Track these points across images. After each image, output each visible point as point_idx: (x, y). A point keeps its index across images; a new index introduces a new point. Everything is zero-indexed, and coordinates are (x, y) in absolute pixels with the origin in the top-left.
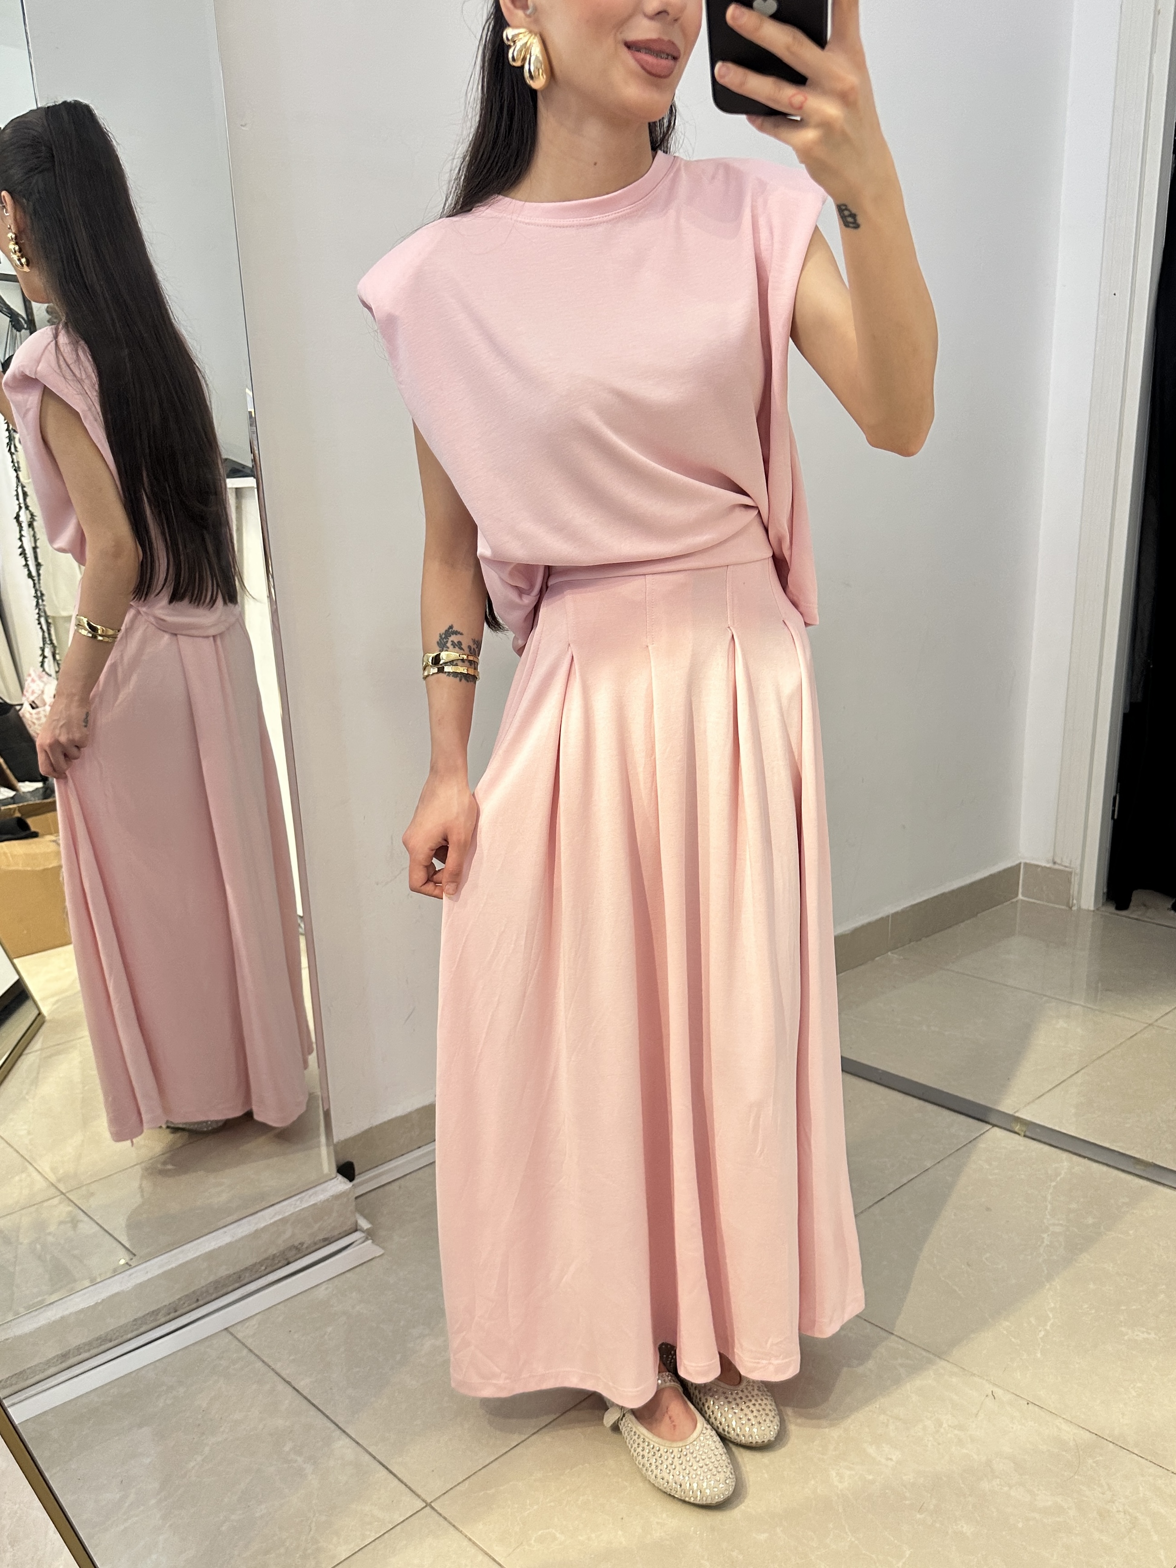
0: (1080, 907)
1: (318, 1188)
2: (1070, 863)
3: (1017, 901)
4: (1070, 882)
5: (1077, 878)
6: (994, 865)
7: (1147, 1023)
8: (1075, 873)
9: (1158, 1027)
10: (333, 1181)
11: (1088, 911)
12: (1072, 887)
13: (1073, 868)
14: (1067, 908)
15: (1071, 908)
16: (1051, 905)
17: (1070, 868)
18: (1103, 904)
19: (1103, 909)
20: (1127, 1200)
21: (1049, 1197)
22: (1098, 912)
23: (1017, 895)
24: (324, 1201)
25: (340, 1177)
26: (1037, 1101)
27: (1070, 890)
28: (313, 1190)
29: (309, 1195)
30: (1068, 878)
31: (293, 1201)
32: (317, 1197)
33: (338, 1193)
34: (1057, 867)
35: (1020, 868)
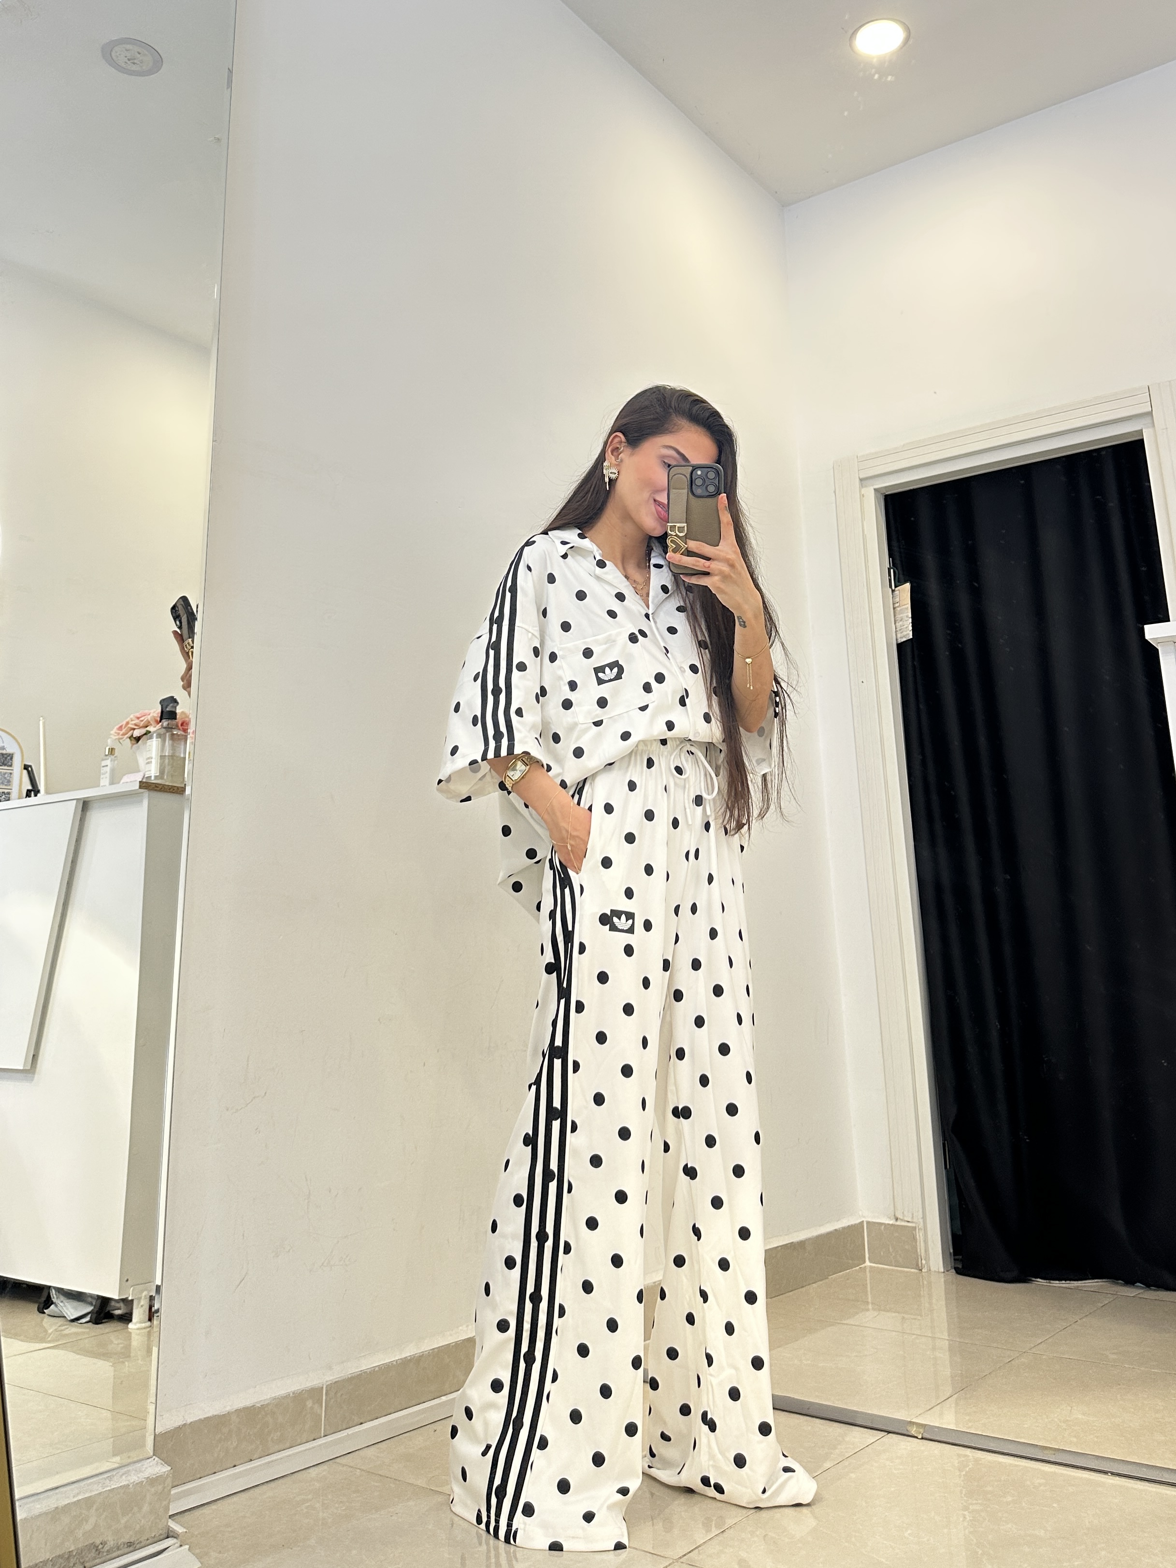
0: (929, 1270)
1: (130, 1468)
2: (913, 1217)
3: (865, 1267)
4: (914, 1239)
5: (922, 1234)
6: (838, 1220)
7: (1021, 1352)
8: (921, 1230)
10: (150, 1460)
11: (938, 1272)
12: (918, 1243)
13: (916, 1223)
14: (916, 1271)
15: (921, 1270)
16: (902, 1269)
17: (912, 1222)
22: (946, 1272)
23: (864, 1262)
24: (137, 1484)
25: (157, 1459)
27: (917, 1250)
28: (125, 1469)
29: (120, 1474)
30: (913, 1234)
31: (102, 1479)
32: (129, 1478)
33: (154, 1476)
34: (898, 1223)
35: (863, 1226)
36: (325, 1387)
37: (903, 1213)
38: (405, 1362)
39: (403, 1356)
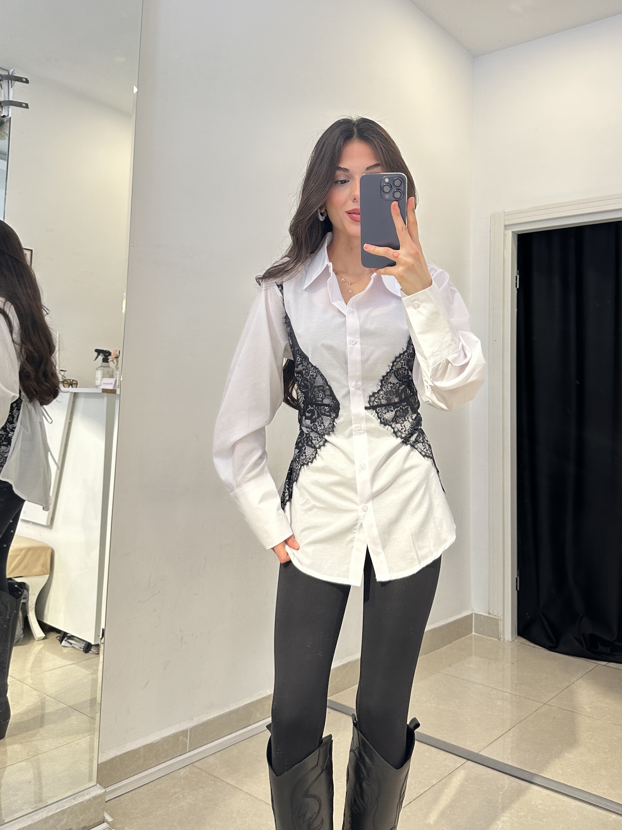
0: (504, 639)
1: (84, 792)
2: (497, 614)
3: (472, 635)
4: (497, 624)
5: (502, 622)
6: (459, 614)
7: (543, 703)
8: (501, 620)
9: (549, 705)
10: (95, 787)
11: (509, 641)
12: (499, 627)
13: (499, 617)
14: (497, 640)
15: (500, 640)
16: (490, 638)
17: (497, 616)
18: (516, 638)
19: (516, 640)
20: (541, 802)
21: (500, 801)
22: (513, 642)
23: (472, 633)
24: (88, 800)
25: (98, 785)
26: (490, 746)
27: (498, 629)
28: (82, 793)
29: (80, 795)
30: (497, 622)
31: (69, 799)
32: (84, 798)
33: (97, 796)
34: (491, 616)
35: (472, 616)
36: (189, 730)
37: (493, 611)
38: (231, 713)
39: (230, 710)
